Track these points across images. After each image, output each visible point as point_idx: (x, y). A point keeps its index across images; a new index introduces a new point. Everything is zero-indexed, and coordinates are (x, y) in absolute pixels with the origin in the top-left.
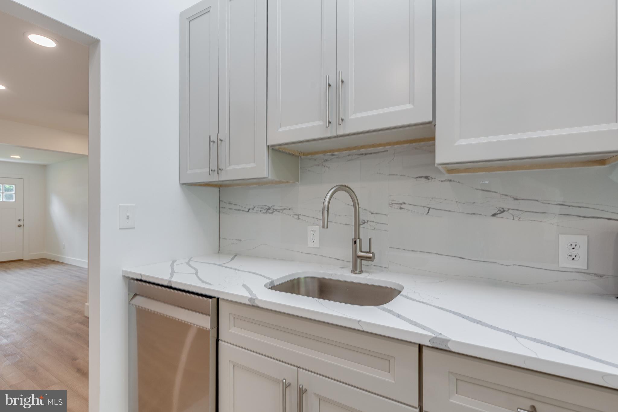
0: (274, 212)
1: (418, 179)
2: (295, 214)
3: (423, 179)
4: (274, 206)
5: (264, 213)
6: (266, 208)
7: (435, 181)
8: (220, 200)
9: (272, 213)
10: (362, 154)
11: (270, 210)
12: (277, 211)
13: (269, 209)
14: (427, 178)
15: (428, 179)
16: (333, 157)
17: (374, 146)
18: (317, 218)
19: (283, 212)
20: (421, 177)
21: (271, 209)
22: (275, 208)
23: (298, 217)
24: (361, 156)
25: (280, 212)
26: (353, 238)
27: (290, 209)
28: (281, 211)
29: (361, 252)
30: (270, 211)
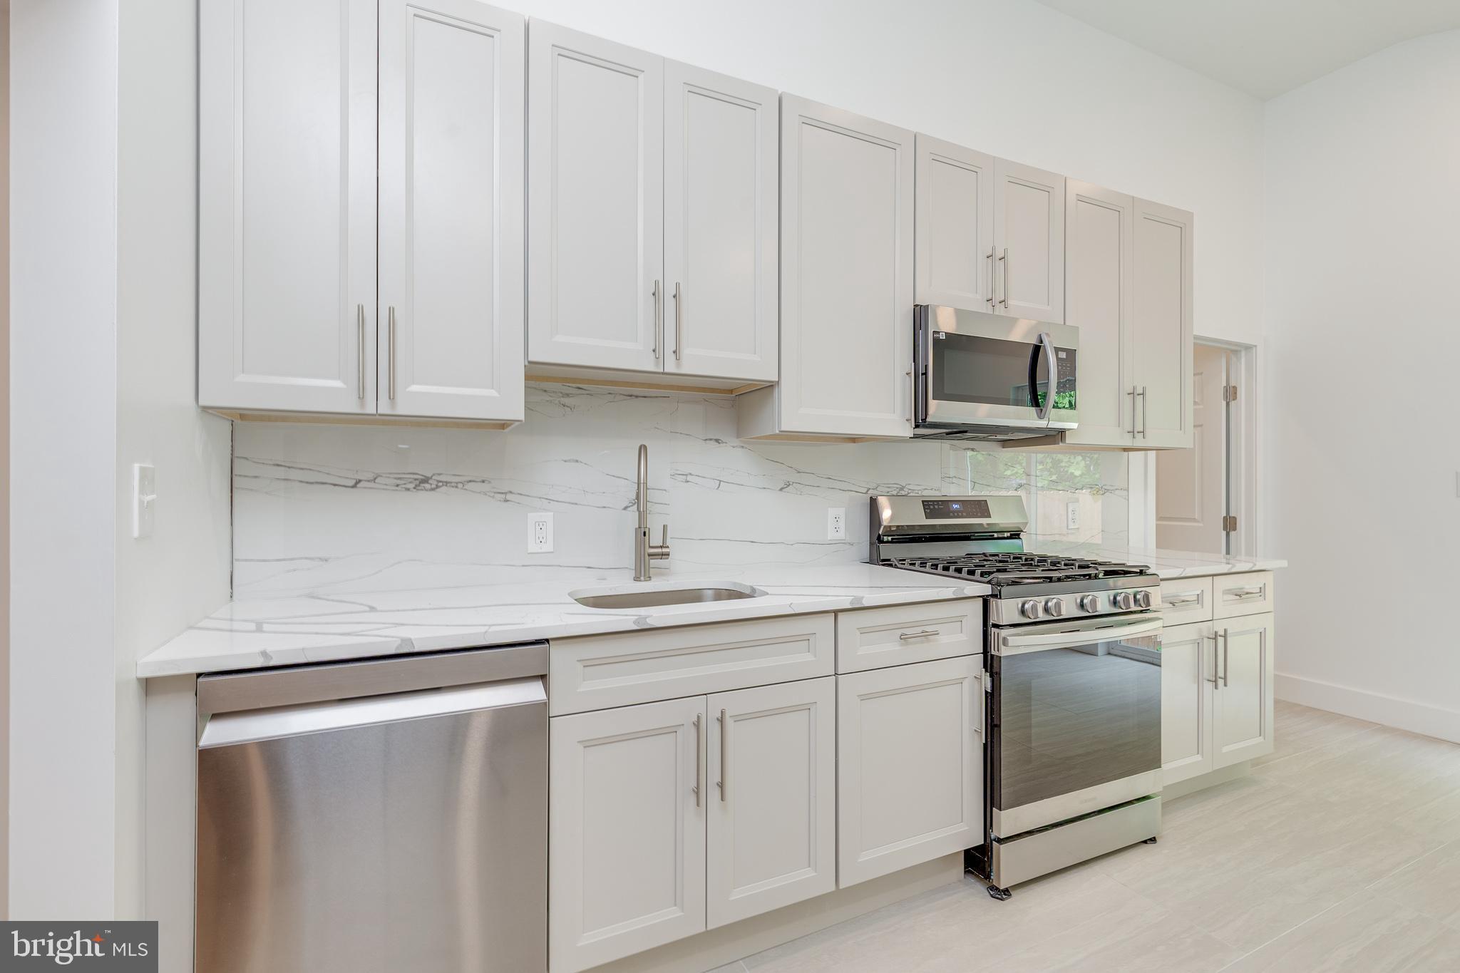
0: (441, 487)
1: (707, 441)
2: (495, 490)
3: (712, 442)
4: (439, 474)
5: (408, 489)
6: (416, 479)
7: (726, 446)
8: (236, 454)
9: (433, 489)
10: (631, 396)
11: (428, 483)
12: (448, 485)
13: (425, 480)
14: (717, 441)
15: (719, 443)
16: (580, 391)
17: (650, 386)
18: (547, 499)
19: (465, 487)
20: (711, 440)
21: (430, 481)
22: (443, 478)
23: (503, 496)
24: (629, 398)
25: (457, 487)
26: (637, 526)
27: (483, 482)
28: (460, 485)
29: (650, 547)
30: (427, 486)
